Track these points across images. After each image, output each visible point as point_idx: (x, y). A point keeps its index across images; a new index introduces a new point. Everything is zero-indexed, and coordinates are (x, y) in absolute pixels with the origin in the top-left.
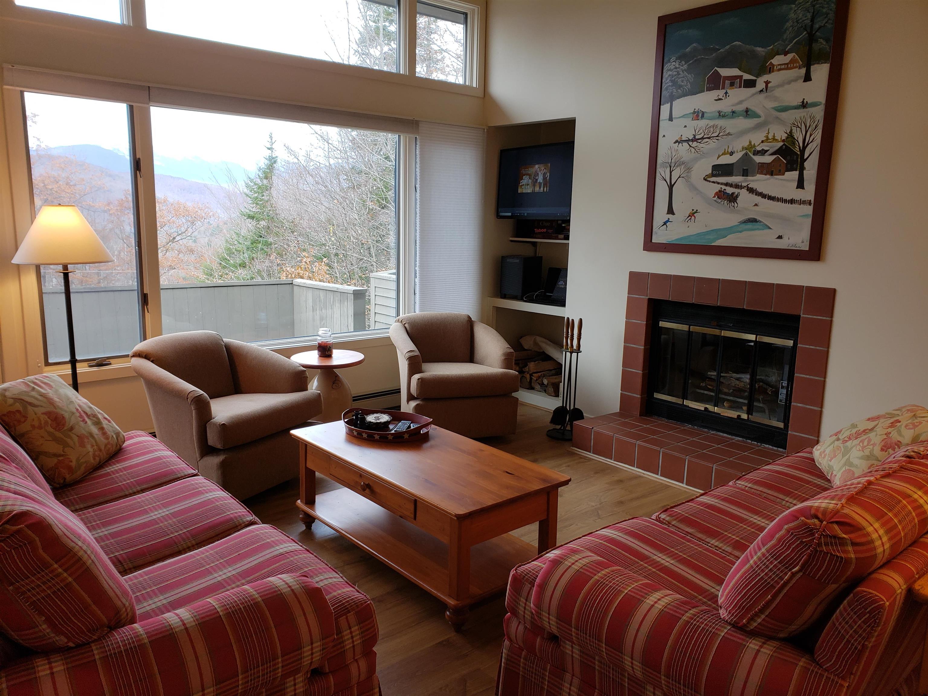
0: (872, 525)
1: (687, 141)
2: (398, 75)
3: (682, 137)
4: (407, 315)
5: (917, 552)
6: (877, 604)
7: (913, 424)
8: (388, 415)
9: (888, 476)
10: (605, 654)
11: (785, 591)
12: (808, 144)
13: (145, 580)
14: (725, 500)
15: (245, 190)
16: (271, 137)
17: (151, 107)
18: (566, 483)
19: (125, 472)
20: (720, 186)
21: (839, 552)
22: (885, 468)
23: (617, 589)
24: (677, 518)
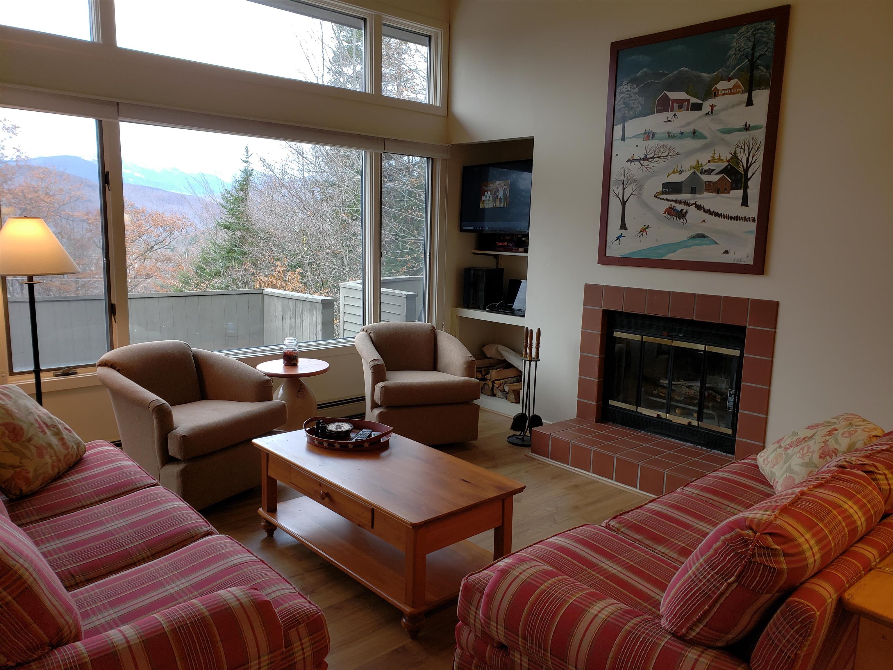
0: (803, 536)
1: (639, 160)
2: (363, 94)
3: (634, 156)
4: (373, 324)
5: (849, 561)
6: (807, 615)
7: (849, 432)
8: (349, 424)
9: (820, 486)
10: (550, 663)
11: (721, 601)
12: (751, 165)
13: (96, 593)
14: (673, 506)
15: (222, 201)
16: (247, 151)
17: (120, 122)
18: (521, 490)
19: (84, 483)
20: (670, 203)
21: (771, 563)
22: (818, 478)
23: (562, 599)
24: (626, 525)
